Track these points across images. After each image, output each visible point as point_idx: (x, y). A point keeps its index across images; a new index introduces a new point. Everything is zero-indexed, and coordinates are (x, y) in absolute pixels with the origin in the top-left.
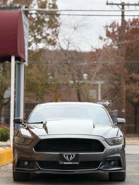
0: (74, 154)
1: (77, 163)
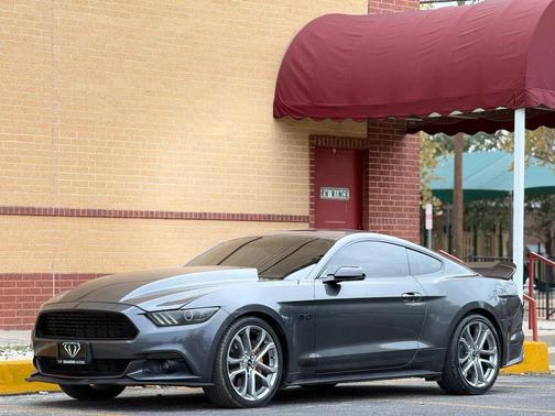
1: (83, 362)
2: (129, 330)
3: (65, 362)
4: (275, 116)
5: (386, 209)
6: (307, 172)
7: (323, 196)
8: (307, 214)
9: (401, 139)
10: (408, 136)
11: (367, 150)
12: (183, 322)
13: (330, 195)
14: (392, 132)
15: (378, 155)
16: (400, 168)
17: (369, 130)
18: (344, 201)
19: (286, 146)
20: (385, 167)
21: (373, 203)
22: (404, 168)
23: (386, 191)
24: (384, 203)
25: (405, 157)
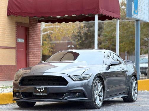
0: (44, 87)
1: (46, 94)
2: (65, 82)
3: (37, 94)
4: (8, 15)
5: (33, 46)
6: (15, 33)
7: (18, 41)
8: (15, 46)
9: (36, 24)
10: (38, 23)
11: (29, 27)
12: (81, 79)
13: (19, 41)
14: (34, 22)
15: (31, 29)
16: (36, 33)
17: (29, 21)
18: (23, 43)
19: (10, 25)
20: (33, 33)
21: (30, 44)
22: (37, 33)
23: (33, 40)
24: (33, 44)
25: (37, 30)
